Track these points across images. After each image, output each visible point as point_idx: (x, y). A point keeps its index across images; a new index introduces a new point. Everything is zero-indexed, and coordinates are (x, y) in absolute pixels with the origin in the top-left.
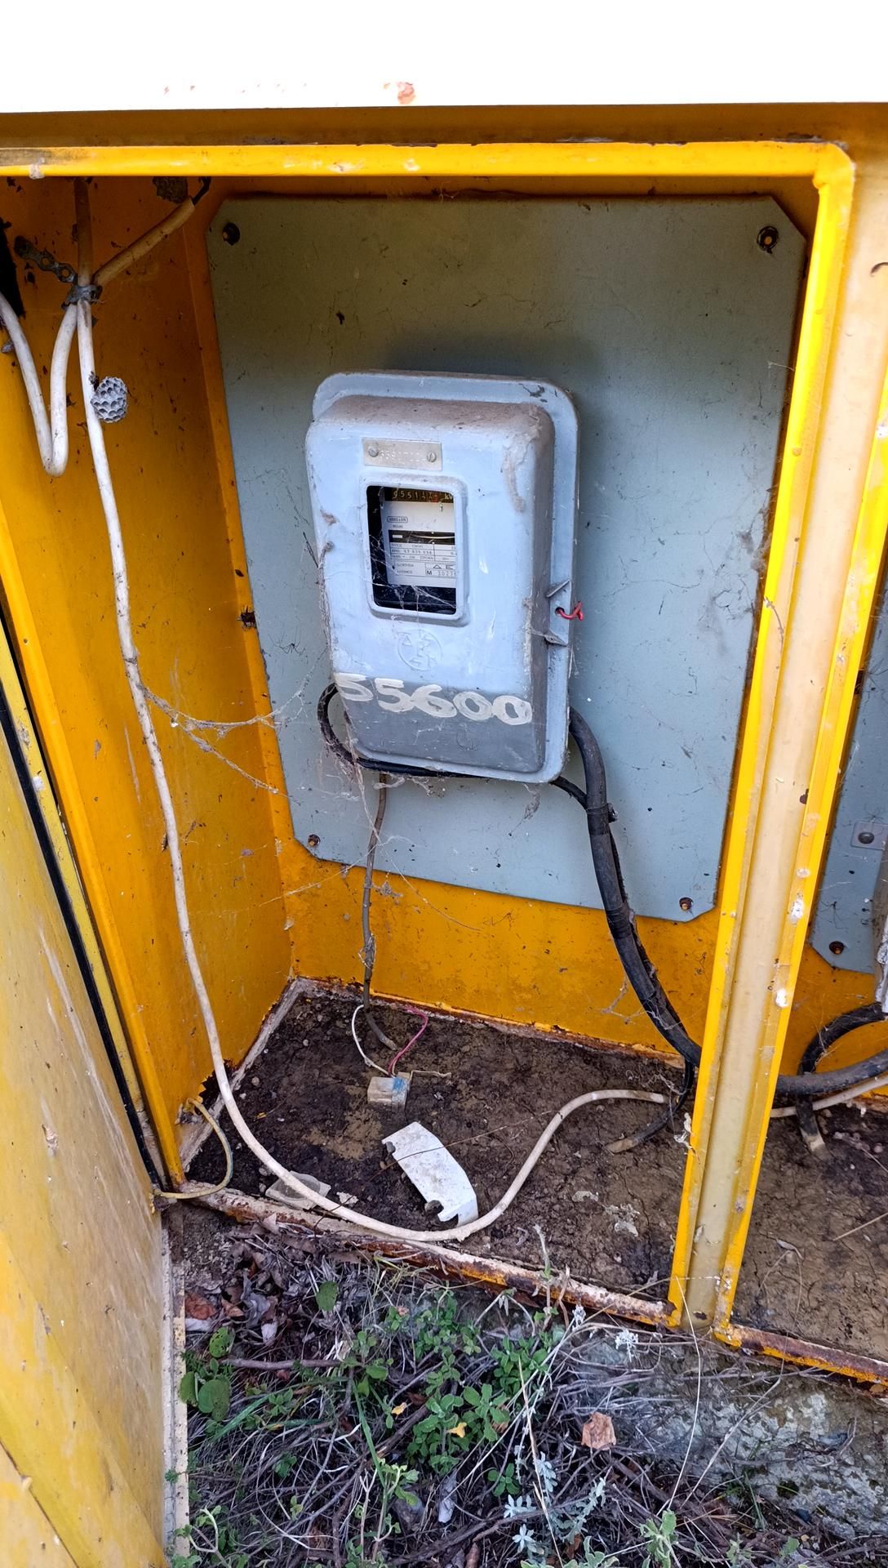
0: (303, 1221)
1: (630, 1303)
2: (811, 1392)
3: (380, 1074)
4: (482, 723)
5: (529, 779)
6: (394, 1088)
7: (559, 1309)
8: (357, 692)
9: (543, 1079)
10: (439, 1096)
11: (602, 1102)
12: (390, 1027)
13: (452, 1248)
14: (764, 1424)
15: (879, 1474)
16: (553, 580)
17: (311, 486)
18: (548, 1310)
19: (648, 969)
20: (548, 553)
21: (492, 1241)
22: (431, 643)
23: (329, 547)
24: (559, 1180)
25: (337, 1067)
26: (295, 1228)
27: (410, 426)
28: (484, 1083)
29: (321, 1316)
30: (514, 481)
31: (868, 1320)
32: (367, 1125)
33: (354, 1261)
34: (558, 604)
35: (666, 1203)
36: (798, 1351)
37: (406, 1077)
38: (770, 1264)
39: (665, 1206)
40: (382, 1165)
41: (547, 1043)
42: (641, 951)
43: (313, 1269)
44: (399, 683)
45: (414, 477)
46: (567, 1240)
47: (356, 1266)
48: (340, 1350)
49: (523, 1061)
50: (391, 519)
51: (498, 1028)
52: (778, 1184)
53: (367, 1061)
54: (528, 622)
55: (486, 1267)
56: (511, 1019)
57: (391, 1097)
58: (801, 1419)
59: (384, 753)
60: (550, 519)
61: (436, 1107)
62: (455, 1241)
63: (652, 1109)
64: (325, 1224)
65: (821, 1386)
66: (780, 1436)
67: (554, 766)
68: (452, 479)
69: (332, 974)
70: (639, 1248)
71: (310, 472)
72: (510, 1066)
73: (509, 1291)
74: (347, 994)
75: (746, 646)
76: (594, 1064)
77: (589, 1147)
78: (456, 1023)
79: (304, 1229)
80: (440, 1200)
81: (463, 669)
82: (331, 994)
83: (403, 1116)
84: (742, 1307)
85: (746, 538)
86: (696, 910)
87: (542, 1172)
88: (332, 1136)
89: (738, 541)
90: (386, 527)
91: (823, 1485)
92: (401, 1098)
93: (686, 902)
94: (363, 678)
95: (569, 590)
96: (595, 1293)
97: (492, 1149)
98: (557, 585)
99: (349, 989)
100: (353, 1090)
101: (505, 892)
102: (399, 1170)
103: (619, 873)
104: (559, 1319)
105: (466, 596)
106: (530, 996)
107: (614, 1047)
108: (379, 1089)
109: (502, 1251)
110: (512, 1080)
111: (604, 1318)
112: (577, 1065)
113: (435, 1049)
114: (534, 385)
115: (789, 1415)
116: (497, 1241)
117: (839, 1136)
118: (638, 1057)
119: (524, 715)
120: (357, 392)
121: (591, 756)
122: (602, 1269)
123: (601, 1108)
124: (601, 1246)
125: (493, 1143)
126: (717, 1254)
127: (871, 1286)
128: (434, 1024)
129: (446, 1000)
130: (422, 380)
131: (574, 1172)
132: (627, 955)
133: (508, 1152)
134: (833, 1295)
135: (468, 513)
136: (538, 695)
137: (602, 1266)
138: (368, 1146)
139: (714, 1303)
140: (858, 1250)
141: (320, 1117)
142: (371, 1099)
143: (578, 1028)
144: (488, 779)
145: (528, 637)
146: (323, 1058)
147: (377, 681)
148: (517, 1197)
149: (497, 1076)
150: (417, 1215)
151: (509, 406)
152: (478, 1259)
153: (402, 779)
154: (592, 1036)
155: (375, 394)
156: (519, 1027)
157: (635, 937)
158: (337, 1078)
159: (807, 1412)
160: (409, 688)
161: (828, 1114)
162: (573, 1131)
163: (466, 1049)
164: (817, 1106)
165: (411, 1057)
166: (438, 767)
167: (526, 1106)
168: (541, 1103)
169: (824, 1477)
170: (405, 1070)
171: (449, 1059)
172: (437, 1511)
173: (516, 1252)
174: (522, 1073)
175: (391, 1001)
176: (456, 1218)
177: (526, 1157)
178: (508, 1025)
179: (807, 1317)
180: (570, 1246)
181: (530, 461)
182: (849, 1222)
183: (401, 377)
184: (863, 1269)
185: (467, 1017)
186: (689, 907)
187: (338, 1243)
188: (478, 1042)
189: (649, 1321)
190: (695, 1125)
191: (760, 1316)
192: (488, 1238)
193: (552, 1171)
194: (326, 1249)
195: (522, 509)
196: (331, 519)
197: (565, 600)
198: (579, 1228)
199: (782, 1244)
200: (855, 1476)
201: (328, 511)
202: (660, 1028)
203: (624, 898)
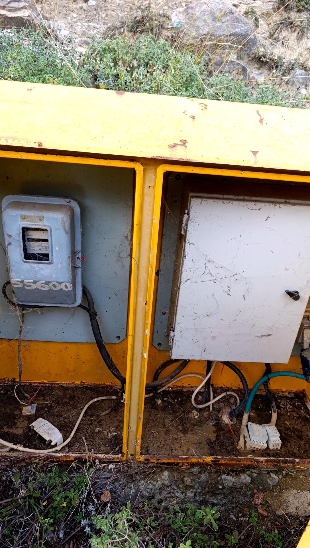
0: (6, 455)
1: (112, 456)
2: (164, 471)
3: (26, 406)
4: (57, 291)
5: (71, 306)
6: (31, 409)
7: (91, 462)
8: (18, 284)
9: (79, 398)
10: (46, 409)
11: (98, 401)
12: (27, 391)
13: (56, 453)
14: (152, 484)
15: (184, 490)
16: (76, 250)
17: (4, 227)
18: (88, 463)
19: (109, 357)
20: (74, 243)
21: (68, 448)
22: (42, 269)
23: (10, 244)
24: (87, 427)
25: (10, 406)
26: (3, 458)
27: (34, 211)
28: (60, 403)
29: (14, 485)
30: (65, 226)
31: (176, 447)
32: (23, 422)
33: (24, 464)
34: (78, 256)
35: (119, 427)
36: (159, 458)
37: (35, 405)
38: (149, 438)
39: (119, 428)
40: (30, 434)
41: (79, 387)
42: (107, 352)
43: (10, 470)
44: (32, 281)
45: (36, 225)
46: (91, 443)
47: (25, 466)
48: (22, 493)
49: (72, 394)
50: (29, 235)
51: (63, 385)
52: (150, 415)
53: (21, 402)
54: (70, 262)
55: (68, 456)
56: (67, 381)
57: (30, 412)
58: (161, 479)
59: (26, 302)
60: (74, 234)
61: (45, 413)
62: (57, 451)
63: (113, 401)
64: (14, 454)
65: (166, 469)
66: (157, 486)
67: (79, 301)
68: (47, 226)
69: (5, 377)
70: (113, 441)
71: (3, 224)
72: (68, 396)
73: (75, 461)
74: (11, 383)
75: (129, 265)
76: (94, 391)
77: (95, 415)
78: (49, 386)
79: (7, 457)
80: (51, 439)
81: (52, 276)
82: (5, 383)
83: (35, 418)
84: (143, 451)
85: (126, 237)
86: (121, 339)
87: (81, 425)
88: (12, 428)
89: (125, 238)
90: (27, 238)
91: (169, 498)
92: (34, 412)
93: (118, 337)
94: (20, 280)
95: (81, 253)
96: (101, 456)
97: (65, 422)
98: (77, 251)
99: (11, 381)
100: (17, 413)
101: (64, 341)
102: (36, 433)
103: (99, 330)
104: (91, 466)
105: (52, 256)
106: (73, 373)
107: (100, 385)
108: (26, 410)
109: (72, 451)
110: (69, 400)
111: (104, 462)
112: (89, 392)
113: (43, 395)
114: (68, 200)
115: (159, 479)
116: (70, 448)
117: (165, 399)
118: (107, 386)
119: (70, 287)
120: (16, 200)
121: (89, 297)
122: (102, 449)
123: (98, 403)
124: (102, 443)
125: (65, 420)
126: (135, 434)
127: (176, 438)
128: (42, 388)
129: (45, 379)
130: (35, 198)
131: (91, 423)
132: (103, 354)
133: (70, 422)
134: (167, 442)
135: (52, 234)
136: (74, 282)
137: (102, 448)
138: (24, 429)
139: (135, 450)
140: (172, 428)
141: (6, 423)
142: (24, 414)
143: (89, 381)
144: (59, 307)
145: (70, 266)
146: (5, 405)
147: (25, 281)
148: (75, 434)
149: (64, 400)
150: (43, 446)
151: (61, 205)
152: (65, 454)
153: (31, 310)
154: (93, 383)
155: (21, 201)
156: (70, 384)
157: (105, 348)
158: (11, 410)
159: (163, 477)
160: (35, 282)
161: (162, 393)
162: (90, 412)
163: (53, 393)
164: (159, 391)
165: (35, 399)
166: (43, 305)
167: (74, 407)
168: (79, 405)
169: (169, 495)
170: (34, 403)
171: (48, 397)
172: (59, 535)
173: (76, 450)
174: (72, 398)
175: (27, 382)
176: (57, 444)
177: (76, 422)
178: (66, 384)
179: (161, 449)
180: (92, 445)
181: (69, 221)
182: (170, 422)
183: (29, 197)
184: (174, 433)
185: (52, 384)
186: (119, 338)
187: (18, 460)
188: (57, 391)
189: (118, 460)
190: (126, 396)
191: (148, 452)
192: (67, 448)
193: (84, 424)
194: (14, 462)
195: (67, 232)
196: (10, 236)
197: (80, 255)
198: (95, 439)
199: (152, 431)
200: (177, 492)
201: (9, 234)
202: (114, 374)
203: (101, 337)
